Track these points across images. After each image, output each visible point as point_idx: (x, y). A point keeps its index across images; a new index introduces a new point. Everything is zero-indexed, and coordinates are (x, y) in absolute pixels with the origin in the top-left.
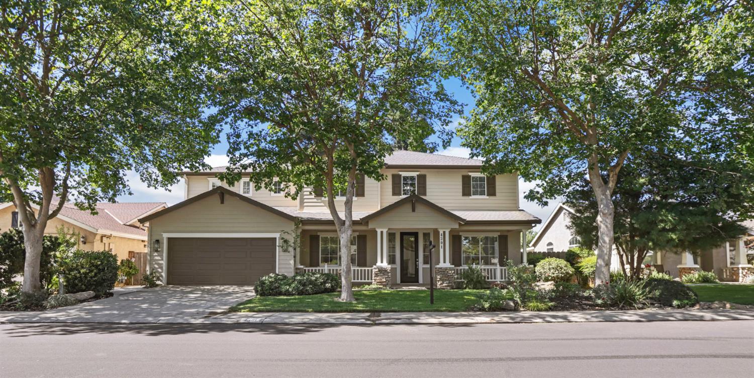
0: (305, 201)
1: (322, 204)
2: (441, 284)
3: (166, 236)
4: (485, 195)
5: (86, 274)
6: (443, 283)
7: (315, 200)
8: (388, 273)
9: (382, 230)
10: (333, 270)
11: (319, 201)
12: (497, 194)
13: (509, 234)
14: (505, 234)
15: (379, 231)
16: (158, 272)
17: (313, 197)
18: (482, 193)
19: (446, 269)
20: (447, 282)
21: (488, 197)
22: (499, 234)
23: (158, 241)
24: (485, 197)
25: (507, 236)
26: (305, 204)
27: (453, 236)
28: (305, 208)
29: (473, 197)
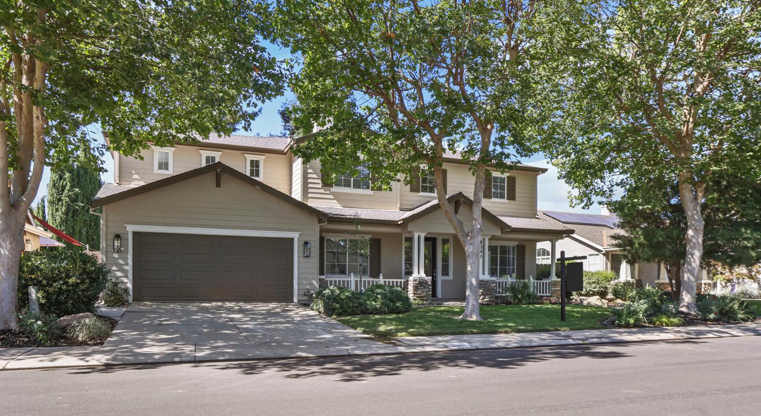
0: (310, 190)
1: (331, 197)
2: (483, 299)
3: (131, 228)
4: (504, 198)
5: (76, 285)
6: (485, 298)
7: (322, 191)
8: (429, 285)
9: (419, 234)
11: (328, 192)
12: (517, 198)
13: (526, 243)
14: (523, 243)
15: (416, 235)
16: (122, 282)
17: (320, 186)
18: (502, 197)
19: (487, 282)
20: (489, 296)
21: (508, 201)
22: (517, 243)
23: (118, 237)
24: (505, 201)
25: (525, 246)
26: (310, 195)
27: (491, 246)
28: (309, 199)
29: (494, 200)
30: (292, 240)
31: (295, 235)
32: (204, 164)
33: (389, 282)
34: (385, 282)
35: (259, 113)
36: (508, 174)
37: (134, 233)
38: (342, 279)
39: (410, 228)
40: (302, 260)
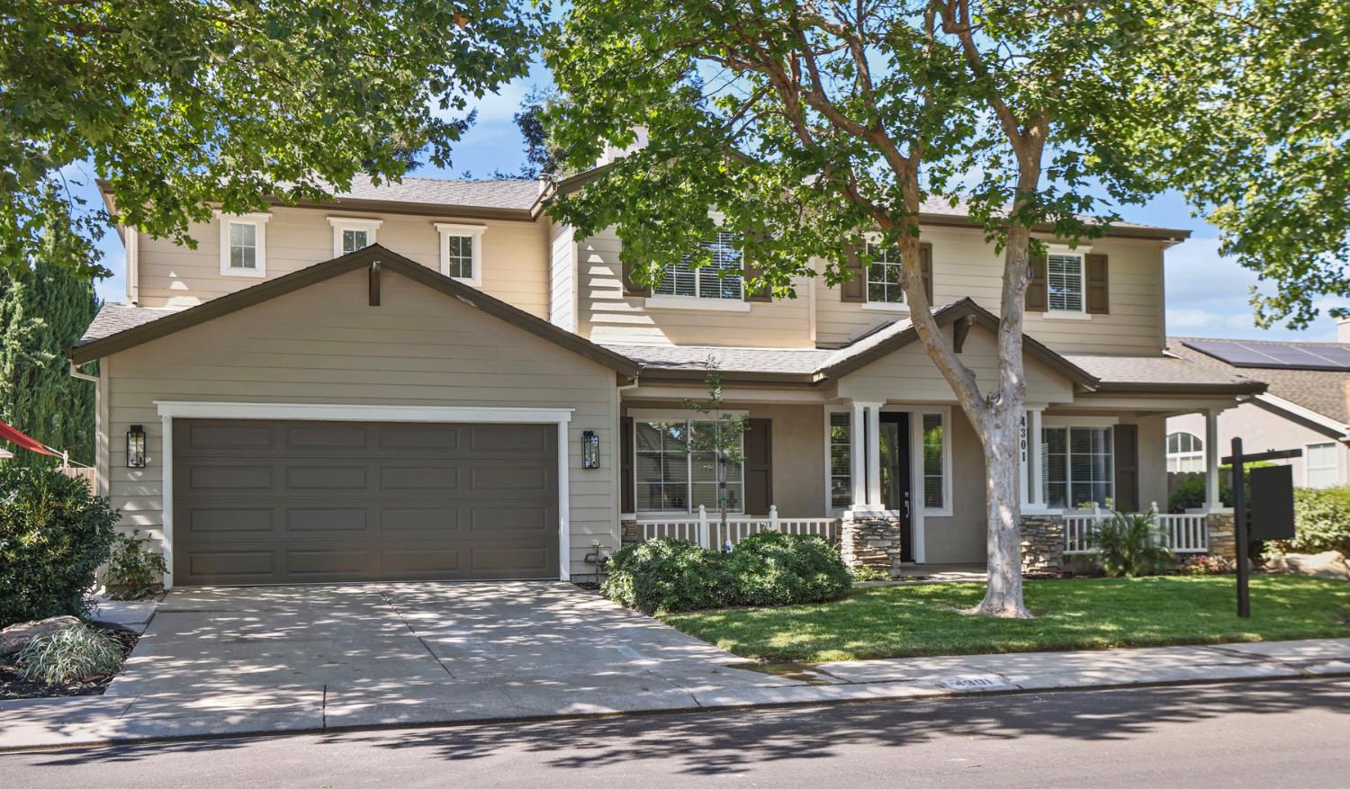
0: (595, 306)
1: (647, 320)
2: (1032, 563)
3: (168, 410)
4: (1079, 309)
5: (39, 549)
6: (1036, 560)
7: (625, 307)
8: (893, 532)
9: (867, 404)
10: (682, 526)
11: (639, 309)
12: (1112, 308)
13: (1140, 421)
14: (1130, 421)
15: (858, 408)
17: (619, 295)
18: (1073, 305)
19: (1041, 520)
20: (1048, 556)
21: (1088, 317)
22: (1114, 421)
23: (137, 431)
24: (1082, 315)
25: (1135, 427)
26: (595, 318)
27: (1049, 430)
28: (595, 329)
29: (1052, 314)
30: (553, 428)
31: (562, 417)
32: (339, 251)
33: (794, 525)
34: (784, 526)
35: (469, 124)
36: (1087, 249)
37: (177, 422)
38: (677, 522)
39: (843, 390)
40: (581, 475)
